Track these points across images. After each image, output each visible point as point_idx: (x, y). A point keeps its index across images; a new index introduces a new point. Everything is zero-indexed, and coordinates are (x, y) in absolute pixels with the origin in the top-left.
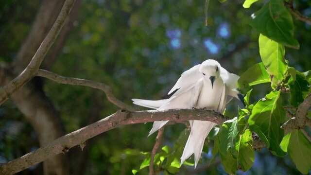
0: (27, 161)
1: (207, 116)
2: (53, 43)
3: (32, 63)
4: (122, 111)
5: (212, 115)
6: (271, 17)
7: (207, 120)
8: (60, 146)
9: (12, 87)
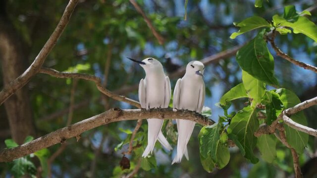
0: (28, 149)
1: (189, 116)
2: (55, 45)
3: (35, 63)
4: (115, 110)
5: (193, 115)
6: (255, 57)
7: (188, 119)
8: (58, 137)
9: (18, 84)
